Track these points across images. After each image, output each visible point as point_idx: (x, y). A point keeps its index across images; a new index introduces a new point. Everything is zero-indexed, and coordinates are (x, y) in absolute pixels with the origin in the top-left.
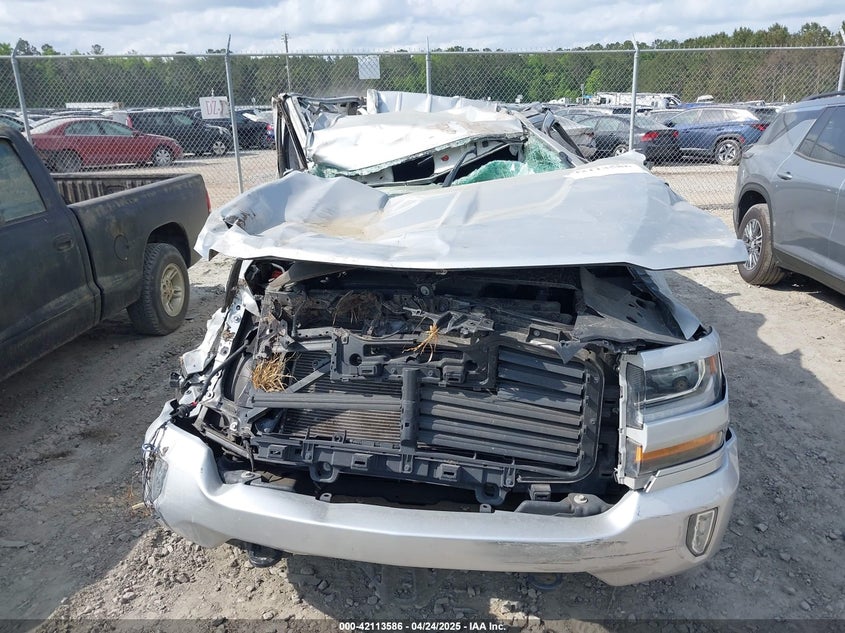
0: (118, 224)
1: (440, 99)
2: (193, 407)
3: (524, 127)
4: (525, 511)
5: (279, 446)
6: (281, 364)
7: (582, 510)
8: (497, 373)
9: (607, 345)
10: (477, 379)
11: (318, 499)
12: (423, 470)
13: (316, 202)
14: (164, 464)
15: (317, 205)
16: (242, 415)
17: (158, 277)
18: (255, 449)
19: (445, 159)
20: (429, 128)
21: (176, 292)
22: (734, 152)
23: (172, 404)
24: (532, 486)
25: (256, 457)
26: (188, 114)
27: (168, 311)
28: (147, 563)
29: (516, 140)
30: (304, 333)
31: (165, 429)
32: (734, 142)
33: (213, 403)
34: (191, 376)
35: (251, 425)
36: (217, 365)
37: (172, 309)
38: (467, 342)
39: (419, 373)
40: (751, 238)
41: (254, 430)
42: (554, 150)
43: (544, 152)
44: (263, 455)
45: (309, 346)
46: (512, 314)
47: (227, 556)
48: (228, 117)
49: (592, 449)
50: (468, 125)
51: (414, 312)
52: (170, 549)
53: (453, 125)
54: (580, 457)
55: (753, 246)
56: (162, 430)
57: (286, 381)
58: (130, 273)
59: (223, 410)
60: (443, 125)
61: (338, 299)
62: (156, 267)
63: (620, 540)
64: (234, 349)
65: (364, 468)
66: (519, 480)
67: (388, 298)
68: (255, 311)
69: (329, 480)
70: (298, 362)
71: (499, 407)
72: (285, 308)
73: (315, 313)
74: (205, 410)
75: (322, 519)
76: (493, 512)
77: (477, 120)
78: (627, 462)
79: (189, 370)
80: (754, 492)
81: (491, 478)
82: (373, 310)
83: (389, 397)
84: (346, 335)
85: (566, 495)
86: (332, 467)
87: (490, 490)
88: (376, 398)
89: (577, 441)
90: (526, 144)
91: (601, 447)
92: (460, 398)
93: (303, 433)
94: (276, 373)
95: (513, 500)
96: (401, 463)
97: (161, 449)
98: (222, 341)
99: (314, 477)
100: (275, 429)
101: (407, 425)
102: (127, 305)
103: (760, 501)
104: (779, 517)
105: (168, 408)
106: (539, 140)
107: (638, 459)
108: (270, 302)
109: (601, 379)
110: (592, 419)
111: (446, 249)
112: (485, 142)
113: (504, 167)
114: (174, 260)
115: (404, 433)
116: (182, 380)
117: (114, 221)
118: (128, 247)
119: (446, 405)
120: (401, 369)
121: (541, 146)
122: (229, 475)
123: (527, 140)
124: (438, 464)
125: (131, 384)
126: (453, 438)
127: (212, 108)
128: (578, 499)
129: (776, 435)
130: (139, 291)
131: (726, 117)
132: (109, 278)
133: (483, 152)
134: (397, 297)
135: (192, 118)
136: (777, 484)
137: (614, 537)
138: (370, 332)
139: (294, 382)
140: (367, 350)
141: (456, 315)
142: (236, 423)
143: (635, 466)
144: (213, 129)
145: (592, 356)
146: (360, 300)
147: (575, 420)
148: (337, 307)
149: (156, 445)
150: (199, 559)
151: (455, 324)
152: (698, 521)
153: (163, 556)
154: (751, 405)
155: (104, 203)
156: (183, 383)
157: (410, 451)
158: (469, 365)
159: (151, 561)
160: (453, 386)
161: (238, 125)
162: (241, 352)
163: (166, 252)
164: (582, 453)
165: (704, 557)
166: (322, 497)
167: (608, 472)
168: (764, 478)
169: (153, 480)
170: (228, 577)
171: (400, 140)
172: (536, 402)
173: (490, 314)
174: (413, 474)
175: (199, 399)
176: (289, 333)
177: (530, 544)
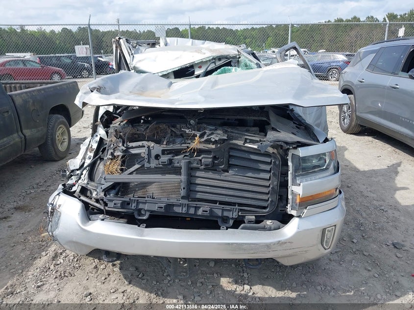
0: (33, 103)
1: (196, 41)
2: (74, 185)
3: (238, 51)
4: (243, 228)
5: (119, 201)
6: (119, 162)
7: (270, 228)
8: (229, 161)
9: (283, 144)
10: (219, 165)
11: (139, 226)
12: (192, 211)
13: (136, 84)
14: (59, 213)
15: (136, 85)
16: (99, 188)
17: (54, 131)
18: (106, 205)
19: (200, 67)
20: (191, 52)
21: (64, 139)
22: (336, 75)
23: (62, 185)
24: (246, 217)
25: (107, 208)
26: (70, 57)
27: (60, 148)
28: (49, 268)
29: (234, 57)
30: (131, 144)
31: (59, 196)
32: (337, 70)
33: (84, 184)
34: (73, 171)
35: (104, 193)
36: (86, 165)
37: (62, 148)
38: (213, 147)
39: (190, 163)
40: (346, 111)
41: (105, 195)
42: (253, 62)
43: (248, 63)
44: (111, 207)
45: (133, 151)
46: (236, 132)
47: (92, 263)
48: (90, 56)
49: (275, 198)
50: (211, 51)
51: (187, 131)
52: (62, 261)
53: (203, 51)
54: (269, 202)
55: (347, 115)
56: (58, 196)
57: (122, 170)
58: (40, 129)
59: (89, 187)
60: (199, 51)
61: (148, 127)
62: (54, 127)
63: (289, 241)
64: (95, 156)
65: (163, 210)
66: (240, 214)
67: (174, 127)
68: (105, 137)
69: (145, 218)
70: (128, 160)
71: (229, 179)
72: (121, 134)
73: (136, 136)
74: (80, 187)
75: (142, 236)
76: (227, 229)
77: (215, 48)
78: (292, 203)
79: (72, 168)
80: (350, 225)
81: (226, 214)
82: (166, 133)
83: (174, 175)
84: (153, 145)
85: (263, 221)
86: (146, 211)
87: (225, 220)
88: (168, 176)
89: (268, 194)
90: (240, 59)
91: (279, 197)
92: (210, 175)
93: (131, 196)
94: (117, 165)
95: (237, 224)
96: (181, 208)
97: (57, 206)
98: (88, 153)
99: (137, 217)
100: (117, 194)
101: (184, 188)
102: (38, 145)
103: (353, 229)
104: (363, 236)
105: (61, 187)
106: (245, 58)
107: (298, 201)
108: (113, 131)
109: (279, 161)
110: (275, 182)
111: (203, 99)
112: (220, 58)
113: (229, 70)
114: (62, 123)
115: (183, 193)
116: (68, 173)
117: (31, 102)
118: (39, 115)
119: (203, 178)
120: (181, 161)
121: (247, 60)
122: (93, 217)
123: (240, 57)
124: (200, 207)
125: (41, 184)
126: (207, 194)
127: (81, 51)
128: (269, 222)
129: (360, 200)
130: (45, 137)
131: (332, 58)
132: (28, 130)
133: (218, 63)
134: (178, 126)
135: (71, 59)
136: (361, 222)
137: (286, 240)
138: (165, 143)
139: (126, 170)
140: (164, 152)
141: (208, 132)
142: (96, 193)
143: (296, 204)
144: (82, 65)
145: (275, 151)
146: (159, 127)
147: (267, 183)
148: (148, 131)
149: (55, 204)
150: (77, 265)
151: (208, 136)
152: (326, 232)
153: (58, 265)
154: (348, 187)
155: (26, 93)
156: (69, 175)
157: (186, 202)
158: (215, 158)
159: (52, 267)
160: (207, 169)
161: (95, 63)
162: (98, 158)
163: (59, 119)
164: (270, 199)
165: (330, 250)
166: (141, 225)
167: (283, 209)
168: (355, 219)
169: (53, 222)
170: (92, 273)
171: (178, 58)
172: (247, 175)
173: (225, 132)
174: (187, 214)
175: (77, 181)
176: (123, 145)
177: (246, 244)
